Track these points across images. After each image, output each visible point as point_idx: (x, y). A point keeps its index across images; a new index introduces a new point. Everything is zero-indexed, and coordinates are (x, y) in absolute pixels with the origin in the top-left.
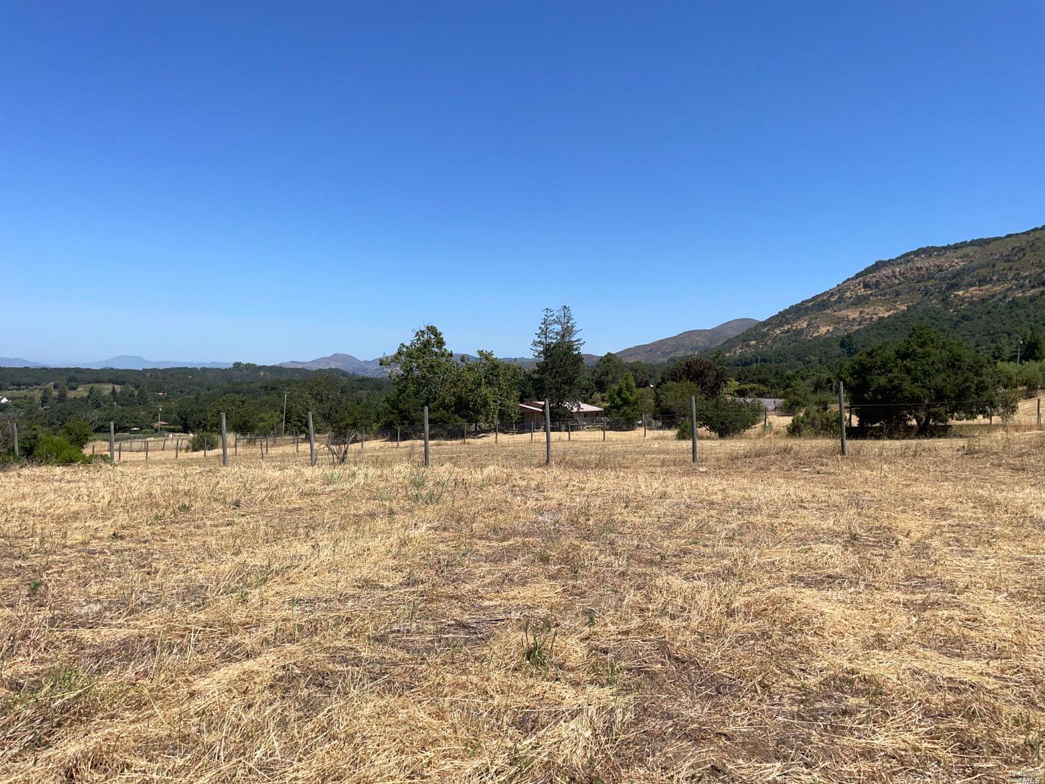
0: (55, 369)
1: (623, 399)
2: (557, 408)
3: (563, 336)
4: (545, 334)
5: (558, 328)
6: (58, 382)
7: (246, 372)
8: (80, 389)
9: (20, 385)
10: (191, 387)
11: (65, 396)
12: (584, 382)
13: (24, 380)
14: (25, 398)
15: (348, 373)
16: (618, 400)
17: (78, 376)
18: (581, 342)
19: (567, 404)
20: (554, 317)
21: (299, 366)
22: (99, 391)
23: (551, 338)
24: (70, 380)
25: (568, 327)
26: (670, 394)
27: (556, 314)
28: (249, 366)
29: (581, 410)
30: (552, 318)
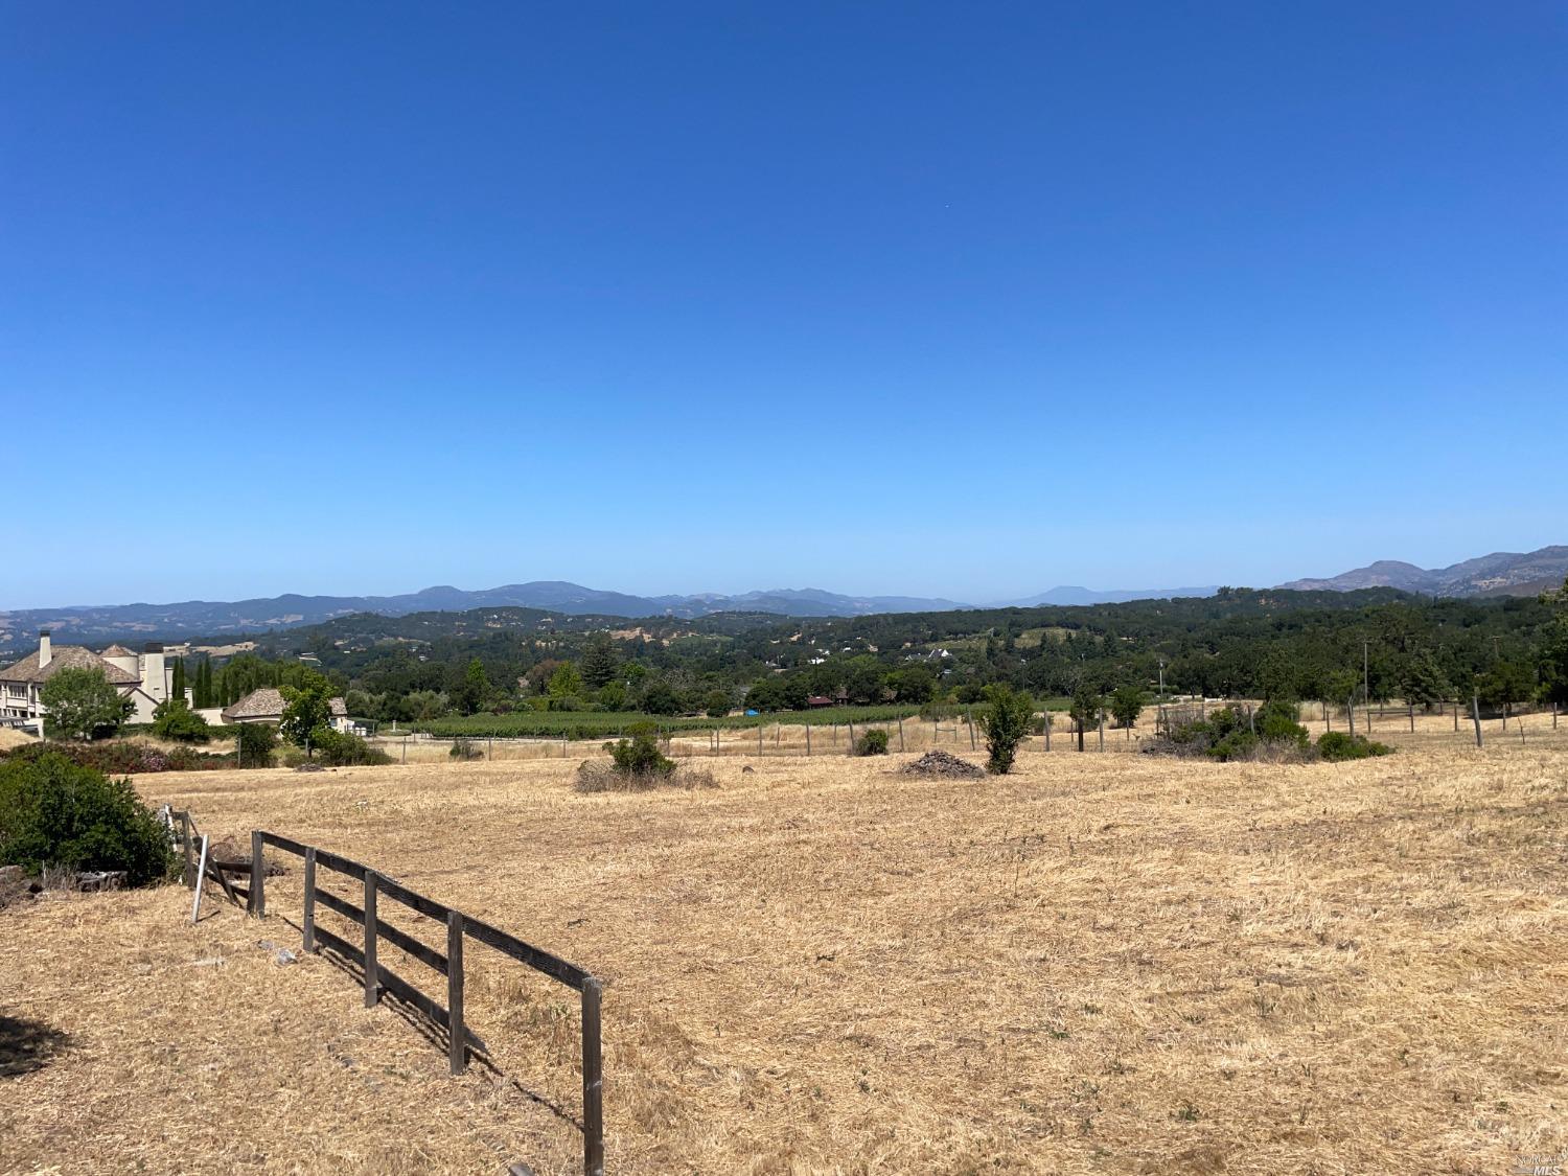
0: (989, 611)
6: (999, 628)
7: (1238, 601)
8: (1023, 636)
9: (957, 634)
10: (1164, 627)
11: (1013, 646)
13: (960, 626)
14: (970, 649)
17: (1020, 619)
21: (1316, 586)
22: (1054, 638)
24: (1012, 625)
28: (1241, 592)
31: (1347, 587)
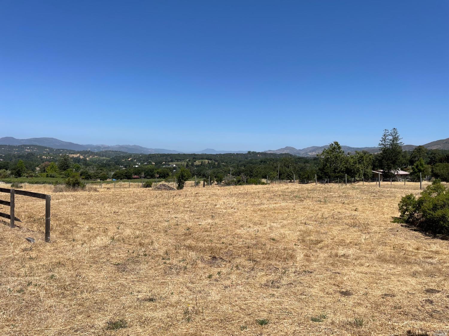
0: (188, 154)
1: (418, 169)
2: (388, 173)
3: (393, 141)
4: (385, 140)
5: (391, 138)
6: (190, 159)
7: (252, 155)
8: (197, 162)
9: (178, 160)
10: (234, 161)
11: (193, 164)
12: (404, 161)
13: (179, 158)
14: (181, 165)
15: (292, 155)
16: (416, 170)
17: (196, 157)
18: (402, 143)
19: (392, 172)
20: (389, 133)
21: (272, 152)
22: (205, 162)
23: (388, 142)
24: (194, 158)
25: (395, 137)
26: (438, 168)
27: (390, 132)
28: (253, 153)
29: (399, 174)
30: (388, 134)
31: (279, 153)
